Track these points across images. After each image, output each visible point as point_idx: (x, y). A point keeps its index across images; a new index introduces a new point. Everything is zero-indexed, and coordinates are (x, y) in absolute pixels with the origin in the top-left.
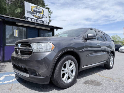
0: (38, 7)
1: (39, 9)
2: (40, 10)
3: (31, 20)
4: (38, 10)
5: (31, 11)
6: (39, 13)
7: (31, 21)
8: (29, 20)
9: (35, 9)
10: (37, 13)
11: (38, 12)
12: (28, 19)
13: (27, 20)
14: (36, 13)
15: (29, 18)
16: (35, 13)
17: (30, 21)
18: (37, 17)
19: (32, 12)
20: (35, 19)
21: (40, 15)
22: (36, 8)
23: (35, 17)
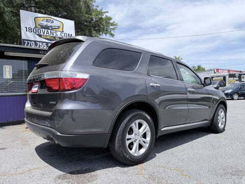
0: (50, 19)
1: (52, 22)
2: (56, 24)
3: (36, 45)
4: (49, 24)
5: (36, 27)
6: (52, 29)
7: (36, 48)
8: (30, 46)
9: (45, 23)
10: (49, 31)
11: (50, 28)
12: (28, 43)
13: (25, 46)
14: (46, 30)
15: (31, 41)
16: (44, 30)
17: (33, 47)
18: (48, 38)
19: (37, 29)
20: (43, 42)
21: (54, 34)
22: (45, 20)
23: (45, 39)
